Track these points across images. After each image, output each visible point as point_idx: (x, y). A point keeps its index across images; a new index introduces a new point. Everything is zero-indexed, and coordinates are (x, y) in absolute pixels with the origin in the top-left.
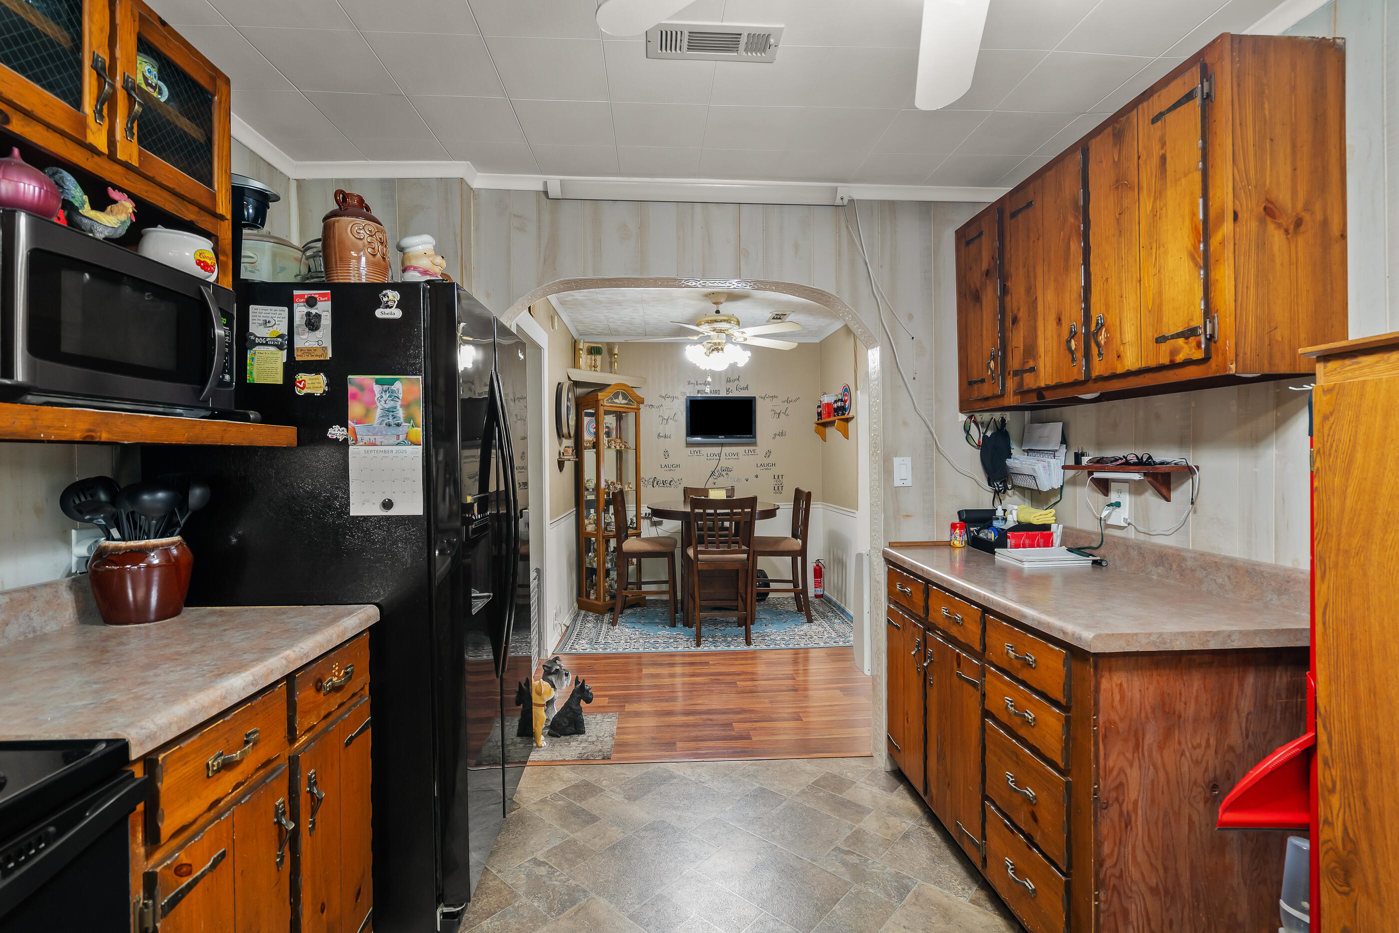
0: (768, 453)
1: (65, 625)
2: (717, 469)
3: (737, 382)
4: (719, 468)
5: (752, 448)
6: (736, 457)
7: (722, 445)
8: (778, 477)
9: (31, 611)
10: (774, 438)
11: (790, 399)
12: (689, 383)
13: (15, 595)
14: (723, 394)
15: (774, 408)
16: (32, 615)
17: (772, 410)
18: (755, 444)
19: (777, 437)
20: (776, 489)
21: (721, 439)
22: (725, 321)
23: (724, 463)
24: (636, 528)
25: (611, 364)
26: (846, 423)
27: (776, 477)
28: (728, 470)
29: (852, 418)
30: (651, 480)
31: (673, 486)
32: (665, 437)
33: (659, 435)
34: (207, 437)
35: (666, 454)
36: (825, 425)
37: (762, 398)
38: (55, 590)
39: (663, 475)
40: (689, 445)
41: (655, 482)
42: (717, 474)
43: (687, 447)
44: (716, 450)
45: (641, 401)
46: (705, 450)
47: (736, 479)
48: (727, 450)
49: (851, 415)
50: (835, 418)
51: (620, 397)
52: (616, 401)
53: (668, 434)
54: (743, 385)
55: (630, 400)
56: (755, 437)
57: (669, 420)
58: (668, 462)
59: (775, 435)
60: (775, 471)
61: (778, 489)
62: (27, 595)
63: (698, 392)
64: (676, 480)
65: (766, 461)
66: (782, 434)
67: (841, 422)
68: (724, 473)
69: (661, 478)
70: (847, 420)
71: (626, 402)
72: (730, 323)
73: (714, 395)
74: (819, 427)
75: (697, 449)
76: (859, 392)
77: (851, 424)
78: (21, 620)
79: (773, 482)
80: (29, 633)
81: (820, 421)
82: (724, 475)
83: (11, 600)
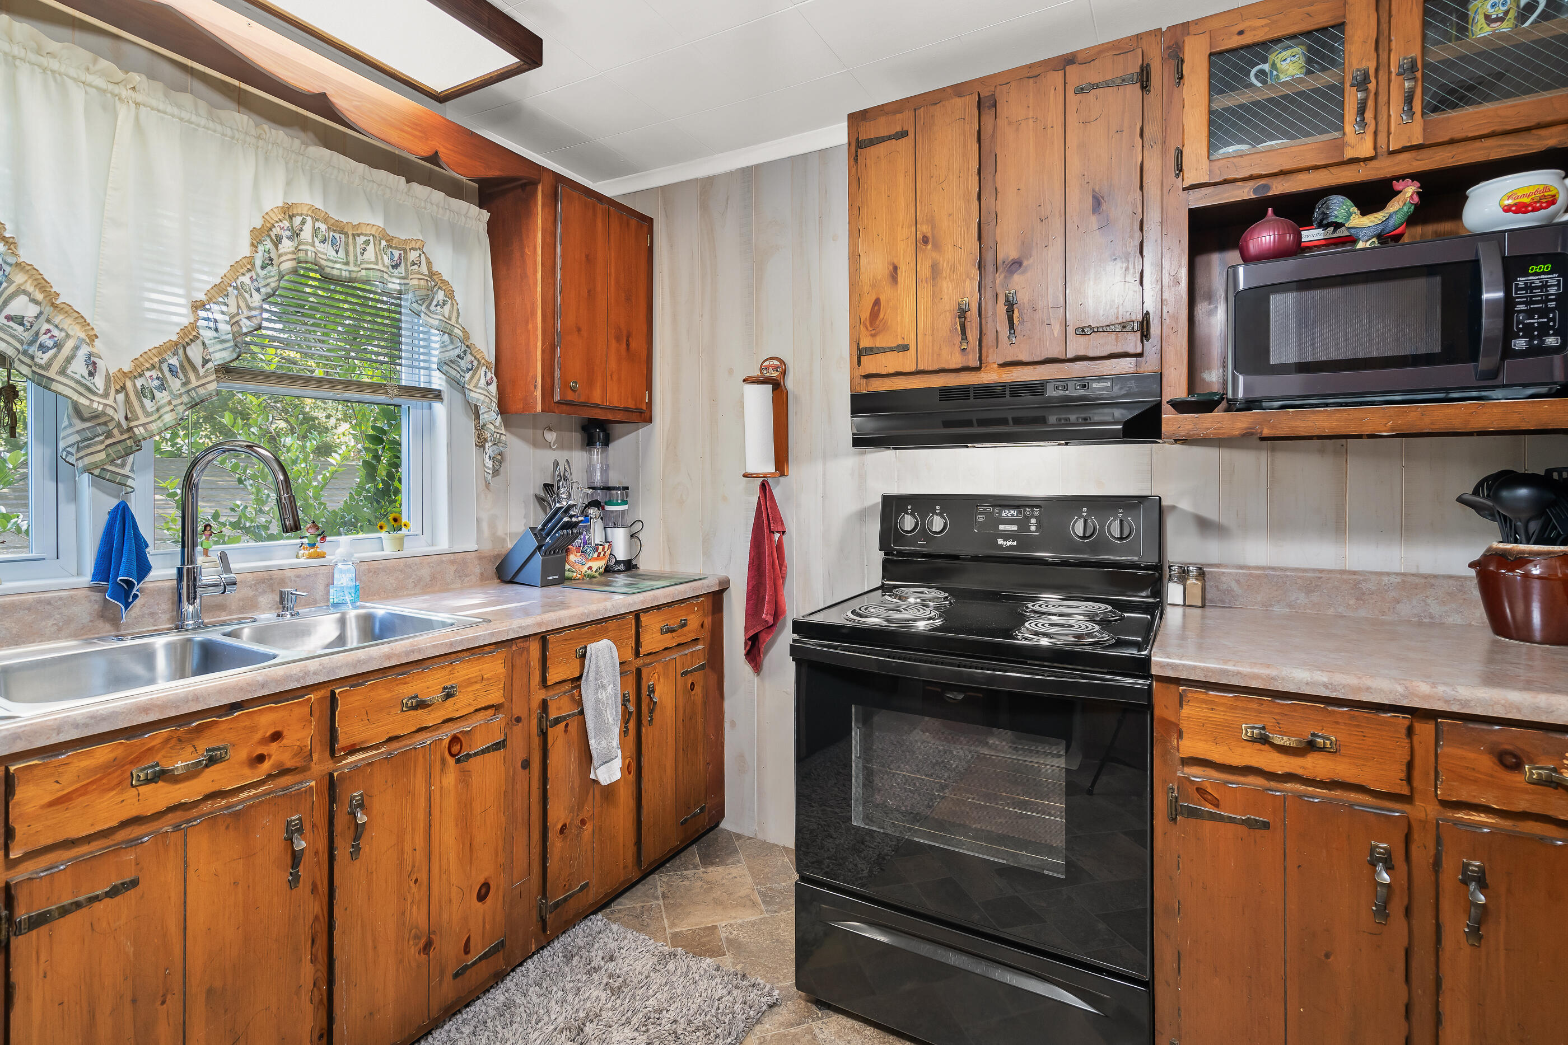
1: (1473, 623)
9: (1427, 597)
13: (1409, 579)
16: (1429, 601)
34: (1432, 424)
38: (1460, 583)
62: (1423, 581)
78: (1414, 602)
80: (1425, 617)
83: (1404, 582)
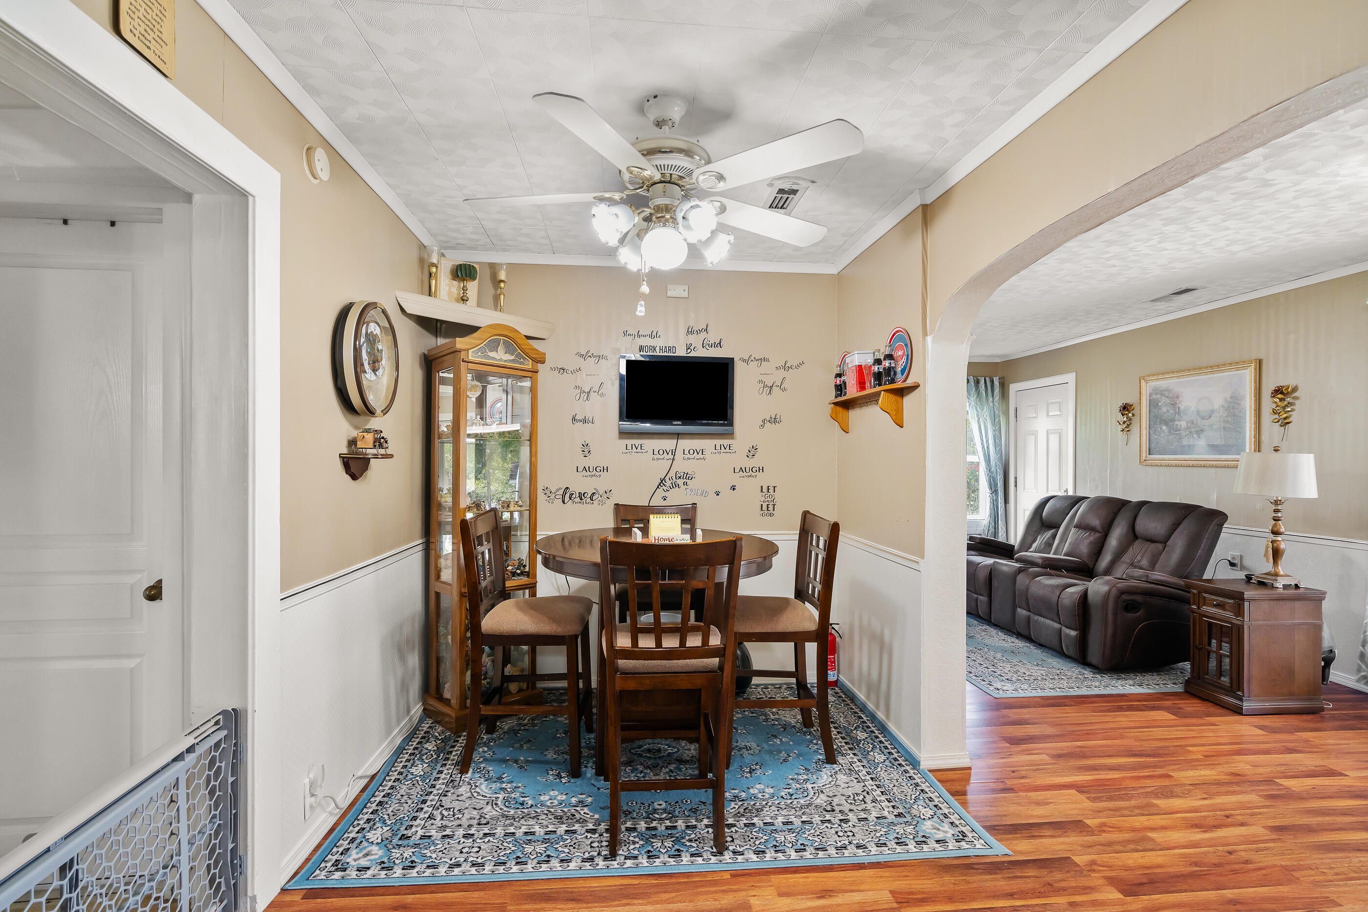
0: (752, 451)
2: (669, 475)
3: (703, 335)
4: (672, 474)
5: (726, 442)
6: (700, 455)
7: (678, 436)
8: (768, 490)
10: (763, 426)
11: (788, 365)
12: (625, 333)
14: (681, 352)
15: (764, 378)
17: (760, 381)
18: (730, 435)
19: (768, 425)
20: (765, 508)
21: (677, 427)
22: (680, 151)
23: (681, 466)
24: (528, 574)
25: (496, 298)
26: (899, 399)
27: (765, 490)
28: (687, 477)
29: (915, 387)
30: (561, 492)
31: (596, 502)
32: (585, 421)
33: (574, 419)
35: (586, 449)
36: (848, 405)
37: (744, 361)
39: (581, 484)
40: (624, 434)
41: (567, 496)
42: (668, 483)
43: (620, 438)
44: (668, 444)
45: (540, 359)
46: (650, 444)
47: (699, 491)
48: (686, 444)
49: (910, 382)
50: (878, 389)
51: (501, 348)
52: (492, 354)
53: (589, 416)
54: (713, 338)
55: (518, 355)
56: (731, 424)
57: (592, 393)
58: (590, 462)
59: (764, 421)
60: (763, 479)
61: (768, 509)
63: (641, 349)
64: (601, 492)
65: (749, 463)
66: (774, 420)
67: (891, 396)
68: (680, 482)
69: (576, 488)
70: (901, 392)
71: (512, 358)
72: (692, 157)
73: (665, 354)
74: (838, 408)
75: (637, 442)
76: (929, 339)
77: (908, 401)
79: (758, 498)
81: (840, 399)
82: (681, 484)
